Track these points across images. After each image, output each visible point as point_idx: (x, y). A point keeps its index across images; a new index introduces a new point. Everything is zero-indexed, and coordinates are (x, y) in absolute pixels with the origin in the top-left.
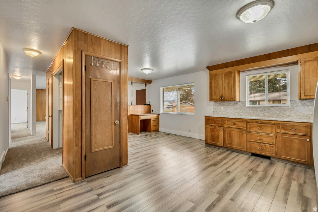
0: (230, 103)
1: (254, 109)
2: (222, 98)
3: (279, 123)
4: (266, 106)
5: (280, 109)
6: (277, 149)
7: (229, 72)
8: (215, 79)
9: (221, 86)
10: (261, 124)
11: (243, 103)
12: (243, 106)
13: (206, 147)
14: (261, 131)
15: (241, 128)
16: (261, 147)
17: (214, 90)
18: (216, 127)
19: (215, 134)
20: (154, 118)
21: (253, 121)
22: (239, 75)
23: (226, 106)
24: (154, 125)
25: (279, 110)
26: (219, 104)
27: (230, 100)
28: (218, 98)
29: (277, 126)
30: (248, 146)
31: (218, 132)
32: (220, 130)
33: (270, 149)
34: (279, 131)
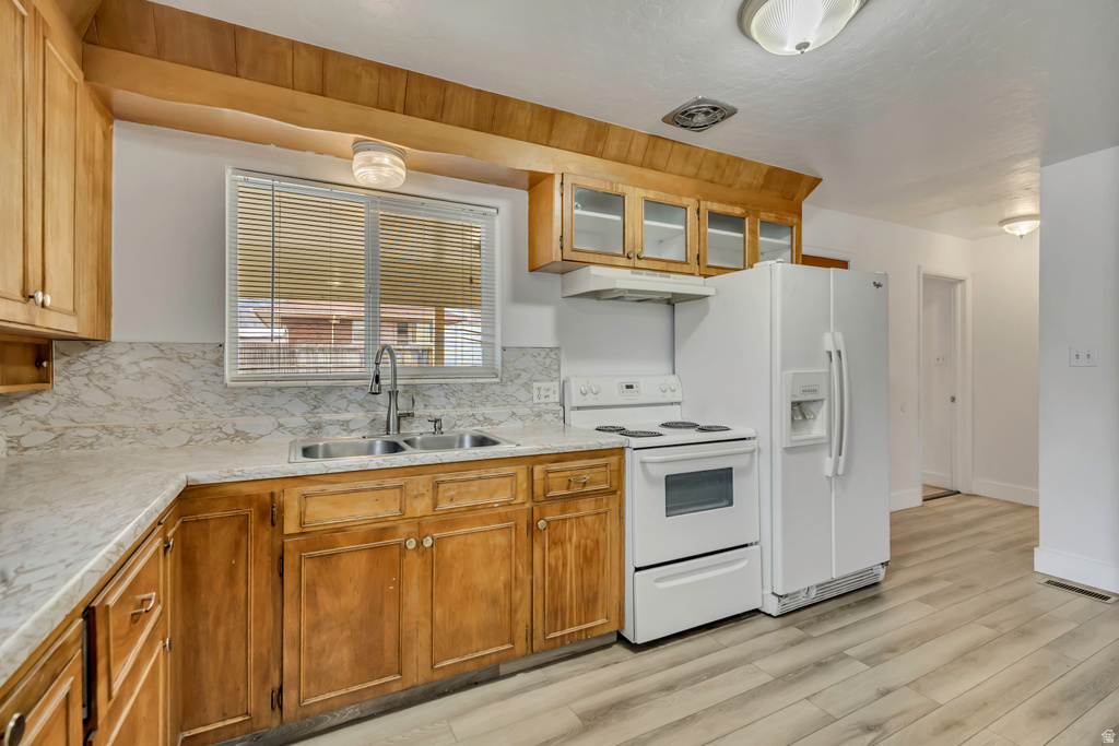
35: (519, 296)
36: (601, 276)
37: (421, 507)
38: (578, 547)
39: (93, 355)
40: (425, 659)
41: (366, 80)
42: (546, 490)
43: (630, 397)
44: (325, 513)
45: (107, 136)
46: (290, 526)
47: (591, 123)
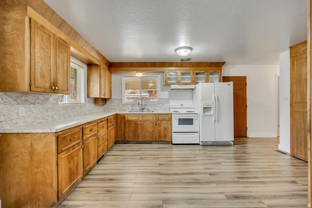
2: (55, 88)
7: (64, 40)
15: (95, 133)
17: (39, 65)
18: (76, 146)
26: (15, 100)
30: (99, 153)
31: (78, 156)
32: (80, 149)
35: (162, 90)
36: (173, 87)
37: (141, 119)
38: (163, 128)
39: (110, 100)
40: (141, 138)
41: (136, 64)
42: (158, 119)
43: (182, 107)
44: (130, 118)
45: (111, 76)
46: (126, 119)
47: (169, 63)
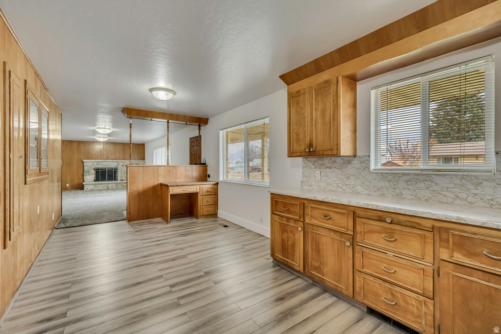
0: (335, 162)
1: (390, 178)
2: (309, 150)
3: (447, 230)
4: (422, 170)
5: (463, 177)
6: (441, 315)
7: (324, 82)
8: (298, 104)
9: (308, 119)
10: (392, 226)
11: (364, 162)
12: (362, 168)
13: (274, 267)
14: (391, 246)
15: (342, 230)
16: (393, 295)
17: (295, 131)
18: (291, 220)
19: (288, 238)
20: (205, 190)
21: (370, 214)
22: (354, 89)
23: (327, 168)
24: (204, 204)
25: (457, 182)
26: (313, 164)
27: (326, 153)
28: (303, 148)
29: (440, 238)
30: (358, 285)
31: (294, 235)
32: (298, 231)
33: (418, 308)
34: (444, 254)
